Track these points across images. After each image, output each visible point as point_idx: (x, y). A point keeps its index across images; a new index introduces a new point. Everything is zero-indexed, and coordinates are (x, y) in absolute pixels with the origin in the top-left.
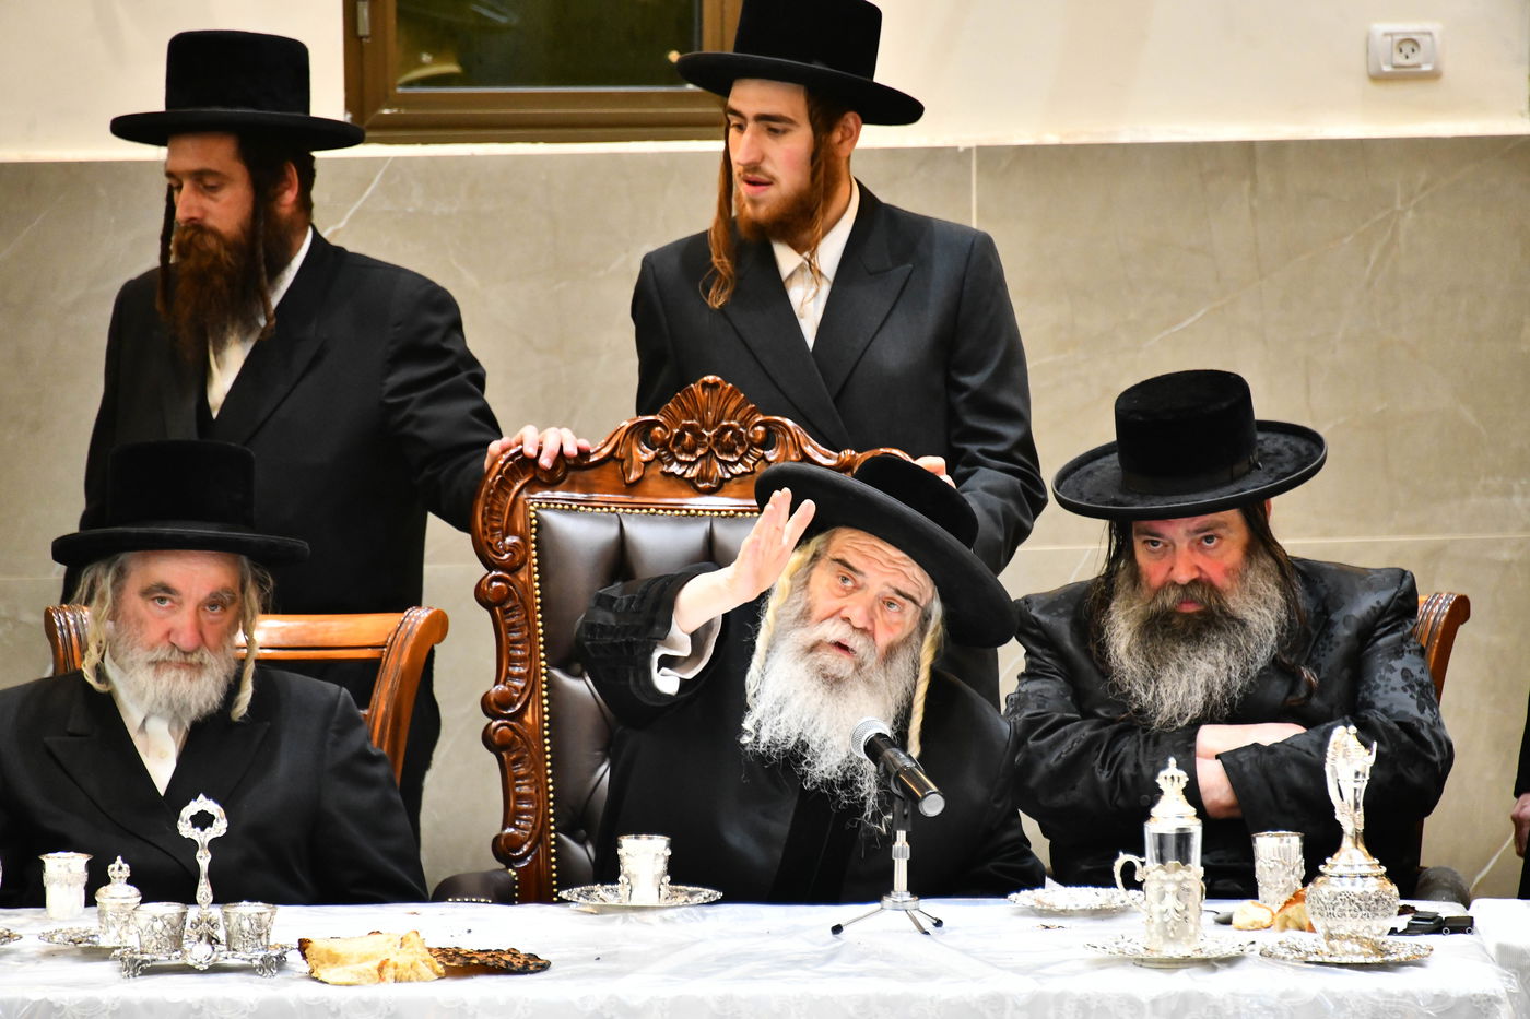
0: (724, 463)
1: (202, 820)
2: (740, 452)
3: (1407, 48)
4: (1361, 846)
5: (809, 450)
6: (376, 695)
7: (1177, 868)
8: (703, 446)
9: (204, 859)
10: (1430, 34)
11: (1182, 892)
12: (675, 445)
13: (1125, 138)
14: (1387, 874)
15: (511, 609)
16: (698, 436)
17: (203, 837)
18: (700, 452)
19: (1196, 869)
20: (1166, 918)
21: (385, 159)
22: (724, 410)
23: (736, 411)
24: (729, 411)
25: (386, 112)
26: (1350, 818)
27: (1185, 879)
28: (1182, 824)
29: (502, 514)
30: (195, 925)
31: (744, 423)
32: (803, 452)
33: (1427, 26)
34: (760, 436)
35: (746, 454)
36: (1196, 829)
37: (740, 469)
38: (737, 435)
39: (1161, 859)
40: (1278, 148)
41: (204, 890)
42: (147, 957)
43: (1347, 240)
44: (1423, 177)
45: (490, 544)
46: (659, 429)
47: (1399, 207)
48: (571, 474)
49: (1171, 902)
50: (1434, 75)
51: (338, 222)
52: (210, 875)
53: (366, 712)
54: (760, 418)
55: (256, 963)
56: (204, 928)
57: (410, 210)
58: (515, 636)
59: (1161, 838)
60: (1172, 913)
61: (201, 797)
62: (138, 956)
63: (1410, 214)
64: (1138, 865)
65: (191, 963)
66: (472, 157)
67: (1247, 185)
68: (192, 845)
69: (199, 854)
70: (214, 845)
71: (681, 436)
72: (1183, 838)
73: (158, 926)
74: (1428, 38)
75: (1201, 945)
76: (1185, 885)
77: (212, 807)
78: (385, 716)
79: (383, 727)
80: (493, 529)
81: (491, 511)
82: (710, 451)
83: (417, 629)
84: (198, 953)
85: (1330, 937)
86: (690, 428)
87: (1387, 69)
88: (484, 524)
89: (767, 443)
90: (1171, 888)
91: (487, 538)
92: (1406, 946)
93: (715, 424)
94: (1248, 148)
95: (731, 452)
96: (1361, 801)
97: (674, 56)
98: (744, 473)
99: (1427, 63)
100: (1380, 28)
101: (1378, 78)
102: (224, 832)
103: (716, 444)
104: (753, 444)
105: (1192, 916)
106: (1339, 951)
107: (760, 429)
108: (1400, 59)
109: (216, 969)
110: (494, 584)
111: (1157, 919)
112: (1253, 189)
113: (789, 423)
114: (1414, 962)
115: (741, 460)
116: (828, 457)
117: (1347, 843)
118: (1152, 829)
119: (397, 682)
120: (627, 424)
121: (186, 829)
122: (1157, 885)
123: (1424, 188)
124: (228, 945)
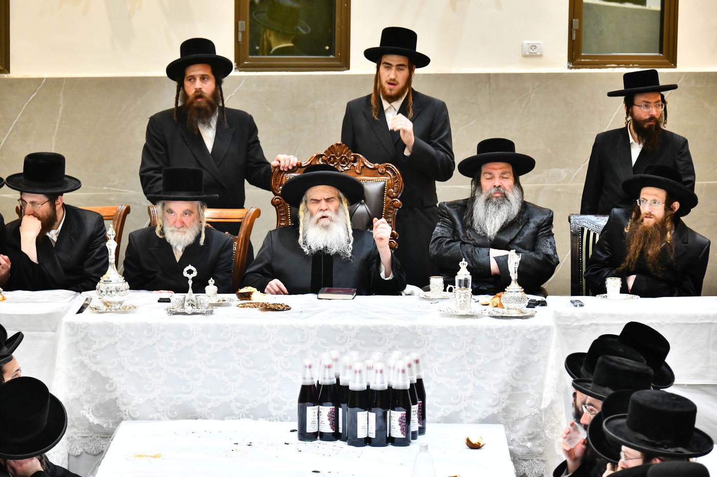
0: (342, 166)
1: (190, 272)
2: (347, 163)
3: (533, 48)
4: (517, 283)
5: (366, 163)
6: (240, 232)
7: (464, 289)
8: (336, 161)
9: (190, 283)
10: (539, 44)
11: (465, 296)
12: (328, 161)
13: (454, 72)
14: (524, 291)
15: (281, 207)
16: (335, 159)
17: (190, 277)
18: (335, 163)
19: (470, 290)
20: (461, 303)
21: (245, 76)
22: (342, 152)
23: (346, 152)
24: (344, 152)
25: (246, 63)
26: (514, 276)
27: (466, 292)
28: (466, 277)
29: (279, 180)
30: (188, 301)
31: (348, 155)
32: (364, 164)
33: (539, 42)
34: (352, 159)
35: (348, 164)
36: (470, 278)
37: (346, 168)
38: (346, 159)
39: (460, 286)
40: (497, 75)
41: (190, 291)
42: (174, 310)
43: (516, 101)
44: (537, 84)
45: (275, 189)
46: (324, 157)
47: (530, 92)
48: (299, 169)
49: (462, 298)
50: (541, 56)
51: (232, 94)
52: (192, 287)
53: (237, 237)
54: (352, 154)
55: (204, 312)
56: (190, 302)
57: (252, 90)
58: (282, 214)
59: (460, 281)
60: (463, 302)
61: (190, 265)
62: (172, 310)
63: (534, 94)
64: (453, 288)
65: (186, 312)
66: (270, 76)
67: (488, 85)
68: (187, 279)
69: (189, 281)
70: (193, 279)
71: (330, 159)
72: (466, 281)
73: (178, 301)
74: (539, 45)
75: (471, 310)
76: (467, 294)
77: (193, 268)
78: (242, 239)
79: (242, 242)
80: (276, 184)
81: (276, 179)
82: (338, 163)
83: (252, 214)
84: (189, 309)
85: (508, 309)
86: (333, 156)
87: (528, 53)
88: (274, 183)
89: (355, 161)
90: (463, 295)
91: (275, 187)
92: (529, 311)
93: (340, 155)
94: (488, 75)
95: (344, 163)
96: (516, 271)
97: (327, 48)
98: (348, 170)
99: (539, 52)
100: (526, 42)
101: (525, 56)
102: (196, 275)
103: (340, 161)
104: (350, 161)
105: (468, 303)
106: (511, 313)
107: (352, 157)
108: (531, 51)
109: (194, 314)
110: (276, 200)
111: (458, 303)
112: (490, 87)
113: (361, 156)
114: (532, 316)
115: (347, 166)
116: (371, 165)
117: (513, 283)
118: (457, 278)
119: (246, 228)
120: (315, 155)
121: (185, 274)
122: (459, 294)
123: (538, 87)
124: (197, 307)
